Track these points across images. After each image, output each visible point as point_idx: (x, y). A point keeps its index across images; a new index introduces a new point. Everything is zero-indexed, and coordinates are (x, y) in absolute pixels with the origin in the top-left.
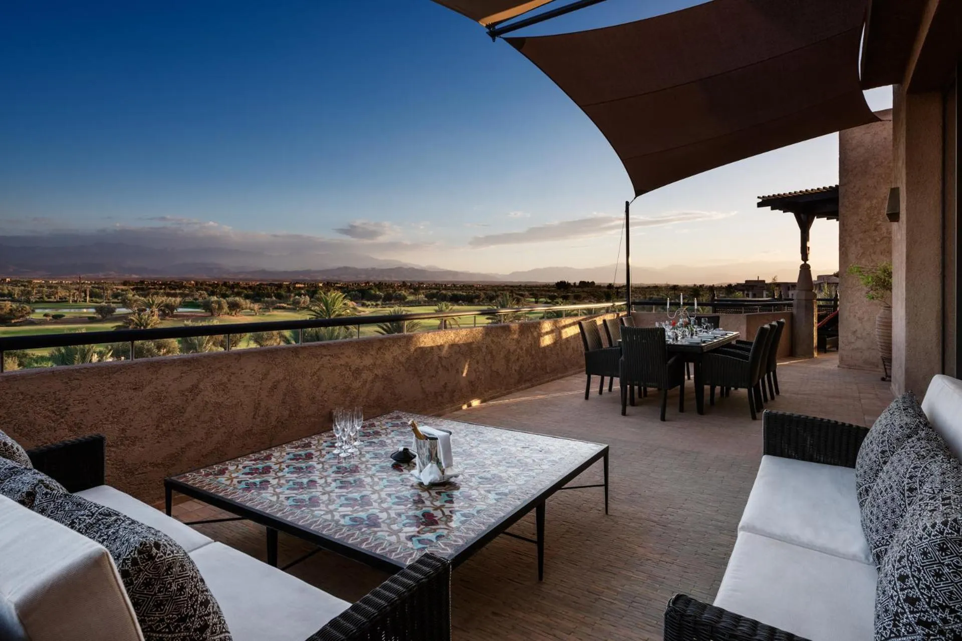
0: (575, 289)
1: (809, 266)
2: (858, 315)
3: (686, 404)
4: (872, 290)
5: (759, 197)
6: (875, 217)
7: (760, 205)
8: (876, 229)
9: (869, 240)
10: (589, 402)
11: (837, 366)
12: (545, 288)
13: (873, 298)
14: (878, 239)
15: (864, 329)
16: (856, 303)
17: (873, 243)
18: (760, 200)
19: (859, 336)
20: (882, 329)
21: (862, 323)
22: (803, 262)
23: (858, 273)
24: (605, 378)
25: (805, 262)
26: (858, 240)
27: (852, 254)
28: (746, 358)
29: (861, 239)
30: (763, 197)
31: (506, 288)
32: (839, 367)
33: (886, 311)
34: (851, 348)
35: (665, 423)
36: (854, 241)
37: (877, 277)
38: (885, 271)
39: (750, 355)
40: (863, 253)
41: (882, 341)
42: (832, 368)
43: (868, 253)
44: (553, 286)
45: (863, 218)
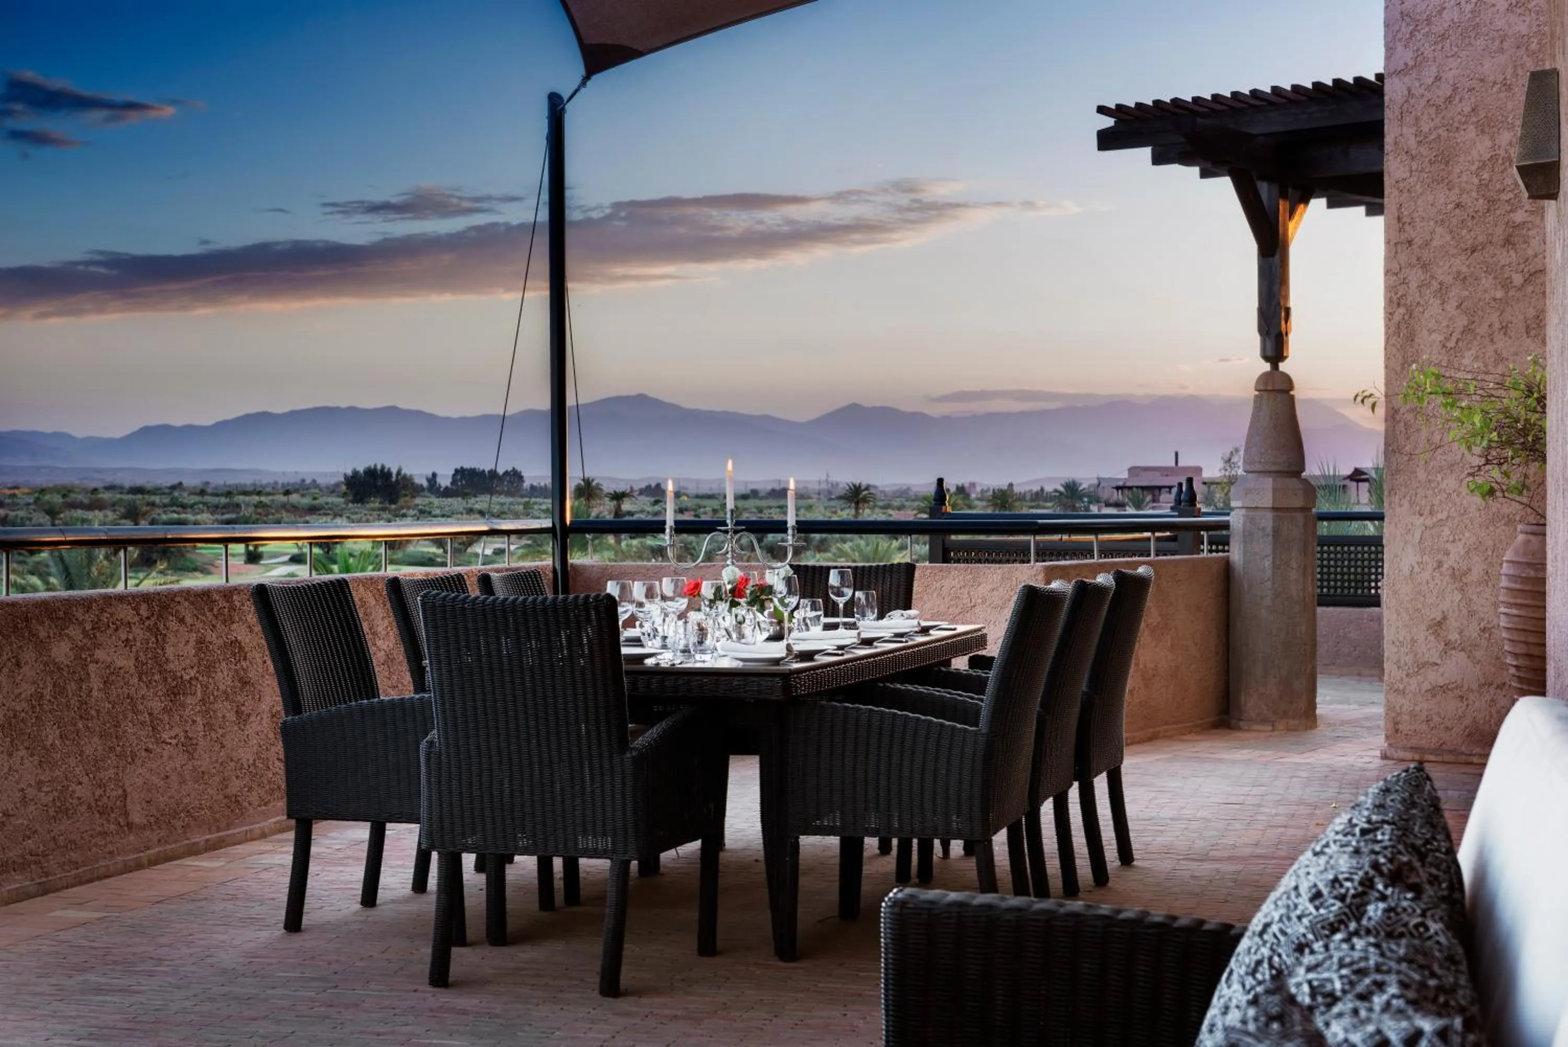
0: (436, 501)
1: (1288, 382)
2: (1449, 562)
3: (724, 919)
4: (1488, 462)
5: (1102, 110)
6: (1505, 197)
7: (1107, 141)
8: (1508, 242)
9: (1487, 282)
10: (297, 940)
11: (1378, 753)
12: (294, 498)
13: (1492, 492)
14: (1518, 279)
15: (1472, 613)
16: (1443, 516)
17: (1499, 294)
18: (1108, 122)
19: (1454, 636)
20: (1521, 606)
21: (1461, 590)
22: (1267, 367)
23: (1441, 399)
24: (392, 830)
25: (1275, 367)
26: (1449, 279)
27: (1431, 332)
28: (969, 715)
29: (1462, 279)
30: (1119, 107)
31: (106, 496)
32: (1385, 757)
33: (1532, 538)
34: (1426, 686)
35: (622, 1004)
36: (1435, 285)
37: (1506, 412)
38: (1530, 392)
39: (985, 702)
40: (1467, 330)
41: (1521, 649)
42: (1359, 763)
43: (1483, 330)
44: (332, 490)
45: (1465, 199)
